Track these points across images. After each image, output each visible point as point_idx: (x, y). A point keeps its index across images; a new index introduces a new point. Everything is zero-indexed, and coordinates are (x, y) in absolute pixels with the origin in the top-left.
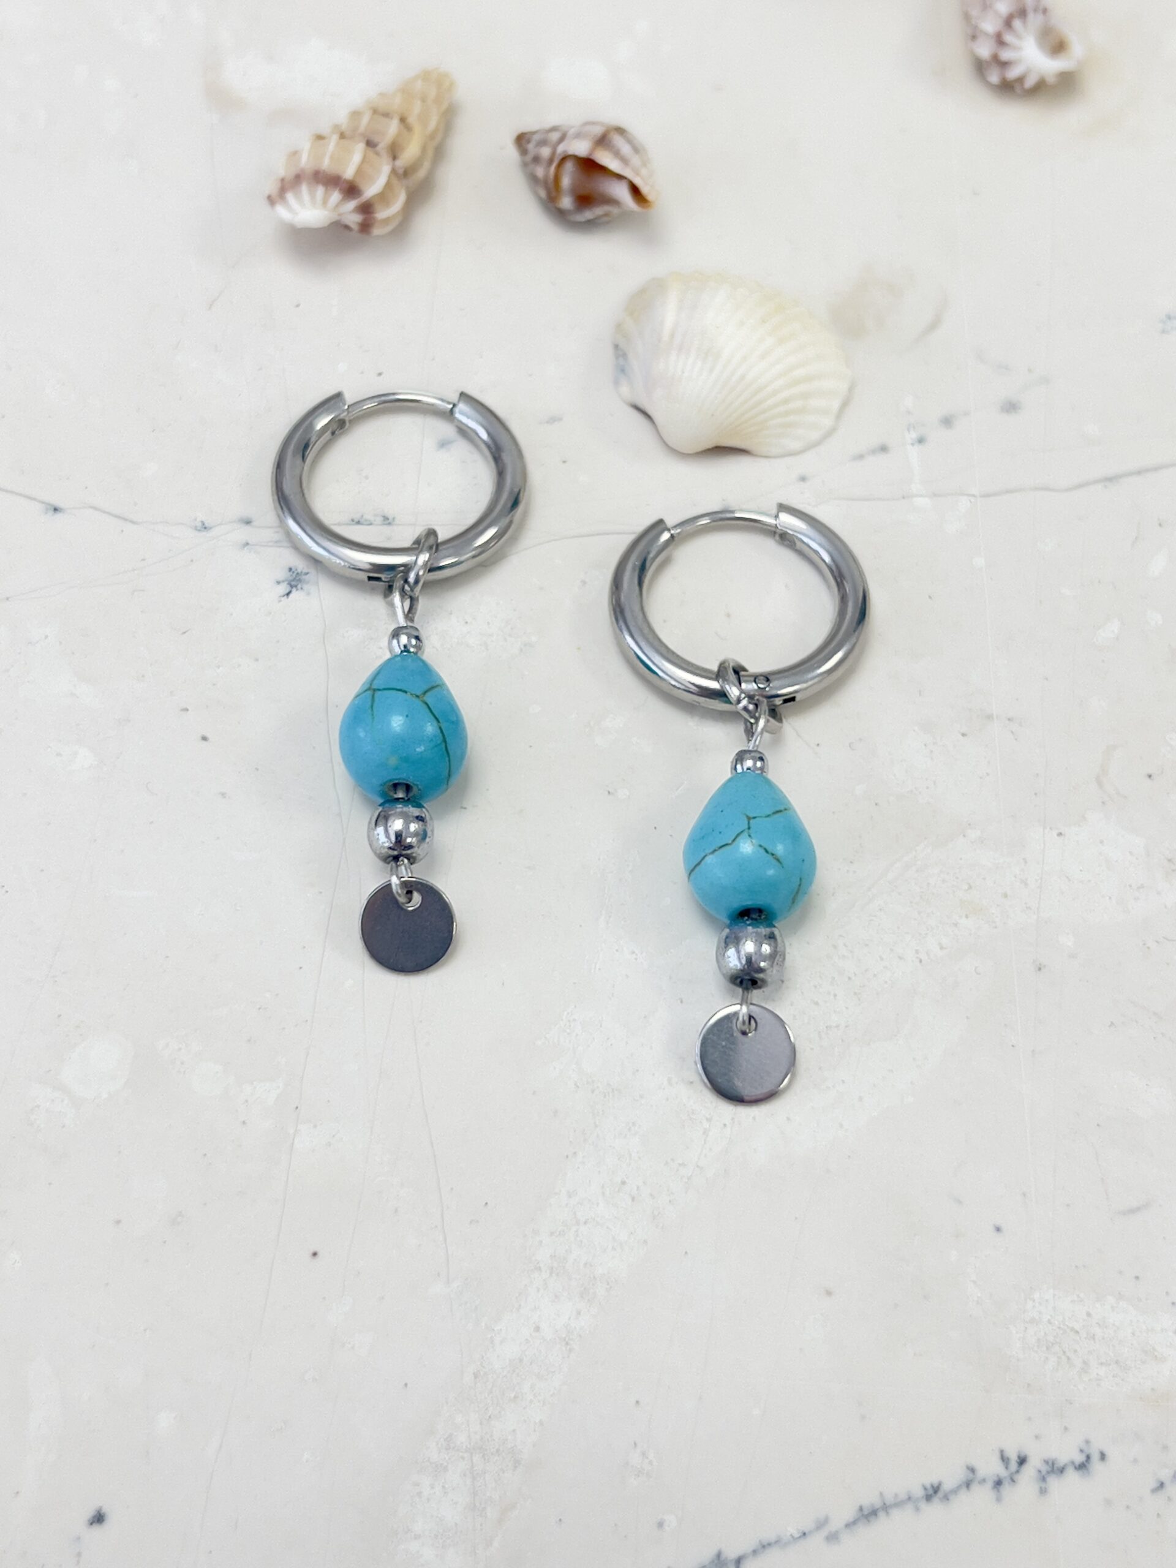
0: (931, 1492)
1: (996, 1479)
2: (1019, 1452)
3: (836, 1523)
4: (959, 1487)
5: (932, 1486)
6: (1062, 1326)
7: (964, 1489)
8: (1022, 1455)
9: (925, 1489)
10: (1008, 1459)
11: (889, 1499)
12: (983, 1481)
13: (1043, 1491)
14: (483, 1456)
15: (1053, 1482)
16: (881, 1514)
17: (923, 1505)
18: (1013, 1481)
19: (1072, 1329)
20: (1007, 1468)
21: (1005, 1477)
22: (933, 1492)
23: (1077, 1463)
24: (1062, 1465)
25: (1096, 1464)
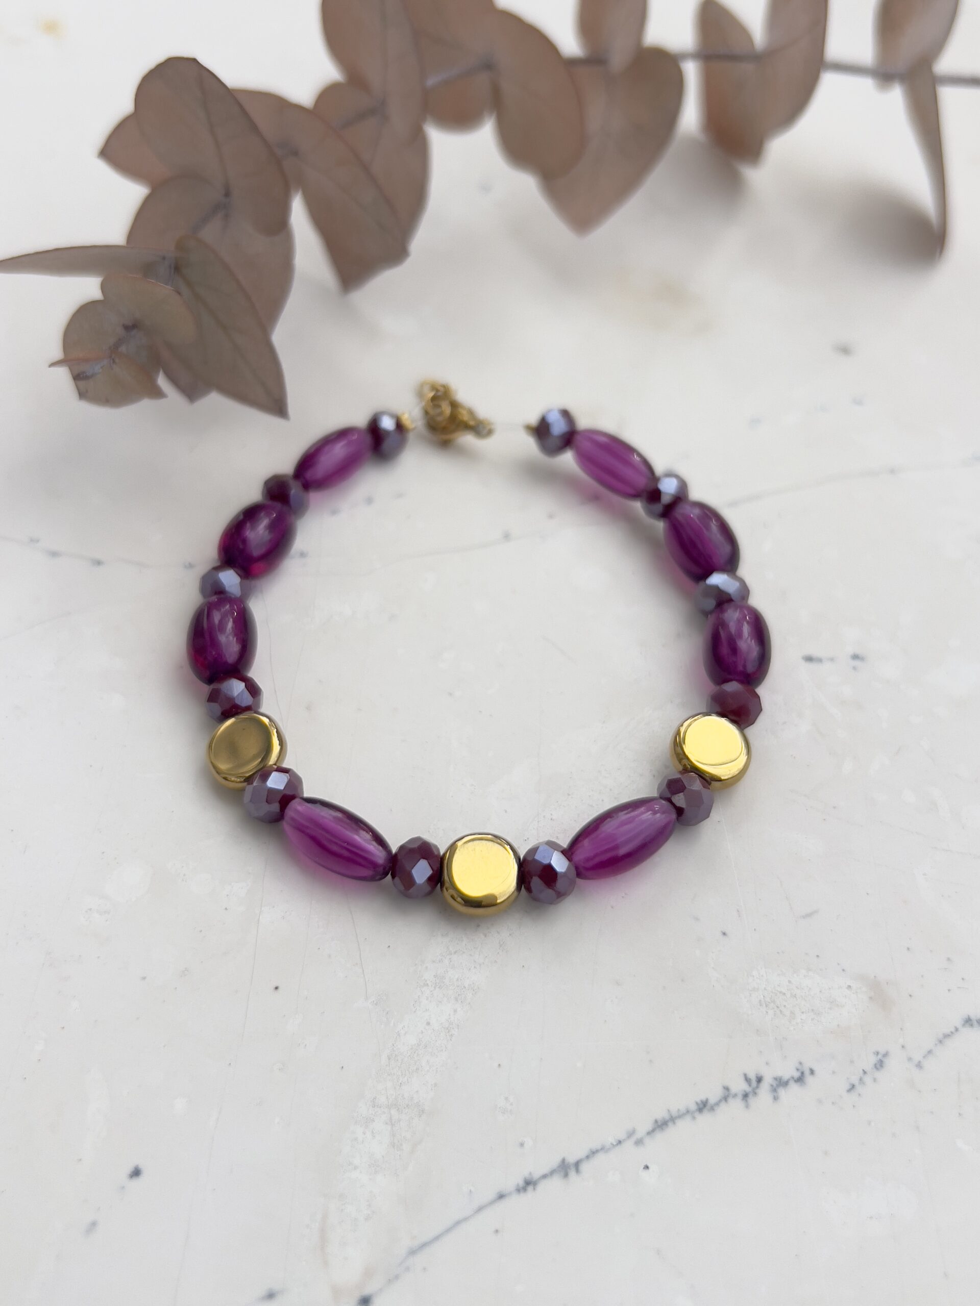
0: (701, 1106)
1: (745, 1093)
2: (756, 1074)
3: (641, 1132)
4: (720, 1101)
5: (702, 1102)
6: (774, 991)
7: (724, 1101)
8: (759, 1076)
9: (697, 1103)
10: (750, 1079)
11: (674, 1113)
12: (735, 1096)
13: (776, 1098)
14: (398, 1110)
15: (782, 1092)
16: (670, 1124)
17: (697, 1115)
18: (755, 1093)
19: (780, 992)
20: (750, 1086)
21: (750, 1092)
22: (703, 1106)
23: (796, 1078)
24: (786, 1080)
25: (809, 1079)
